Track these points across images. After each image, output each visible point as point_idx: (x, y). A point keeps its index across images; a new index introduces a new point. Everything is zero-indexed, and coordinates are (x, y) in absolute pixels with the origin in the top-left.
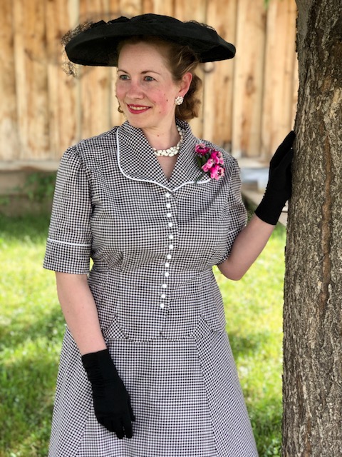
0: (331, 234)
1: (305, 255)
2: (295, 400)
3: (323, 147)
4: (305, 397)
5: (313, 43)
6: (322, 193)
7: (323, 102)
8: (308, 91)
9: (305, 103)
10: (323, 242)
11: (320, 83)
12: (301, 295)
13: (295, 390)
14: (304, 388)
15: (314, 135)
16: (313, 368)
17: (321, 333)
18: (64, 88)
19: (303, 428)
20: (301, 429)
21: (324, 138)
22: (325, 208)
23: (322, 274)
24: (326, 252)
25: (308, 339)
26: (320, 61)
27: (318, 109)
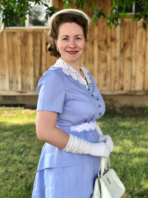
18: (113, 61)
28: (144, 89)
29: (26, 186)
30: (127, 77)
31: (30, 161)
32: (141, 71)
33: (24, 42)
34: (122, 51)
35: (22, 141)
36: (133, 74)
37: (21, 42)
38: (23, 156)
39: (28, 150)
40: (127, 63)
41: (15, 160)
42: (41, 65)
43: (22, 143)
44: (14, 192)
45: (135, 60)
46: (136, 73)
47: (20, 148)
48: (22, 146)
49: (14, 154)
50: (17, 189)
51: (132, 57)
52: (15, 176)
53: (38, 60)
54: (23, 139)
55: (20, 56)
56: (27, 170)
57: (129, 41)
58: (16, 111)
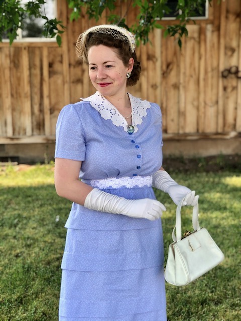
18: (150, 90)
28: (198, 130)
29: (23, 267)
30: (172, 113)
31: (28, 235)
32: (193, 104)
33: (15, 62)
34: (165, 74)
35: (15, 209)
36: (182, 109)
37: (10, 62)
38: (17, 228)
39: (25, 221)
40: (172, 93)
41: (7, 235)
42: (42, 97)
43: (16, 212)
44: (7, 276)
45: (185, 87)
46: (185, 107)
47: (12, 218)
48: (16, 215)
49: (4, 227)
50: (11, 271)
51: (180, 83)
52: (7, 256)
53: (36, 90)
54: (17, 207)
55: (8, 84)
56: (25, 248)
57: (175, 60)
58: (4, 168)
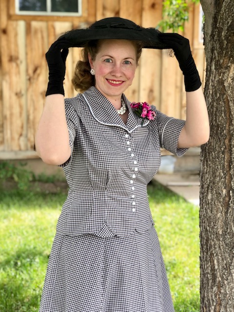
0: (231, 158)
1: (214, 173)
2: (209, 271)
3: (224, 102)
4: (216, 267)
5: (216, 36)
6: (225, 131)
7: (224, 73)
8: (213, 67)
9: (212, 75)
10: (226, 163)
11: (222, 61)
12: (212, 200)
13: (209, 264)
14: (215, 262)
15: (218, 94)
16: (221, 247)
17: (226, 224)
19: (215, 289)
20: (214, 290)
21: (225, 96)
22: (227, 141)
23: (226, 184)
24: (228, 170)
25: (217, 229)
26: (221, 47)
27: (220, 78)
34: (31, 80)
57: (43, 63)
